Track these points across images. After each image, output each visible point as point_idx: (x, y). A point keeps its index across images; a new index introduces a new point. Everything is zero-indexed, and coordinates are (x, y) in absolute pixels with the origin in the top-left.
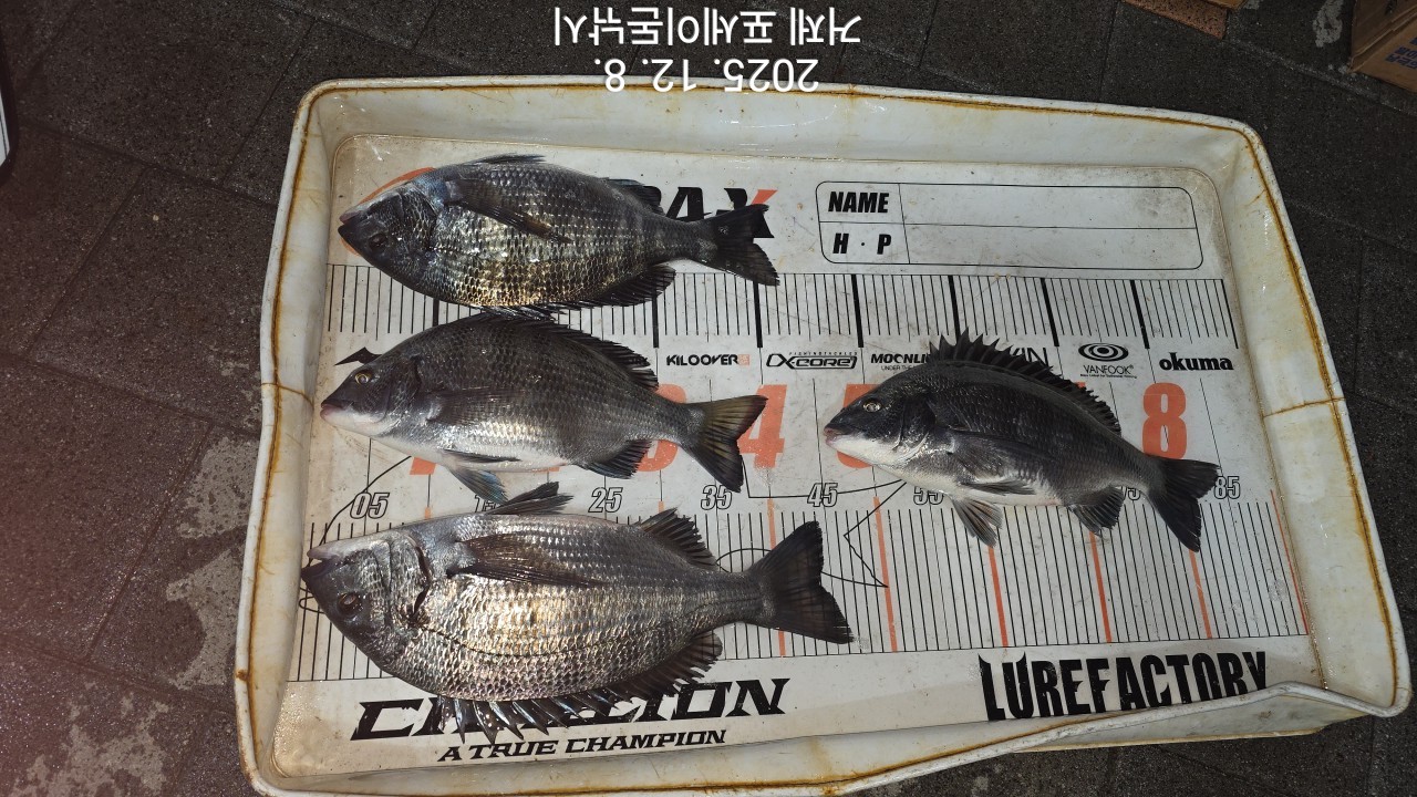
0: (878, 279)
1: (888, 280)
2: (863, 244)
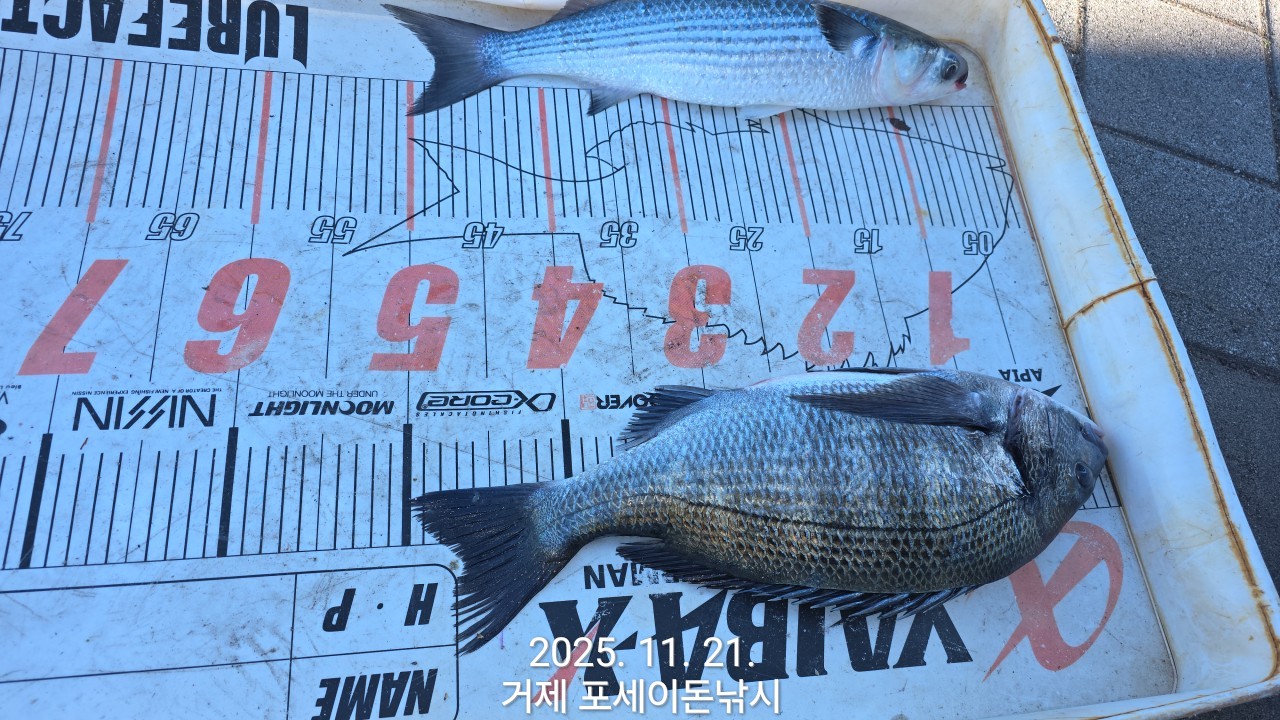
0: (362, 540)
1: (344, 541)
2: (380, 606)
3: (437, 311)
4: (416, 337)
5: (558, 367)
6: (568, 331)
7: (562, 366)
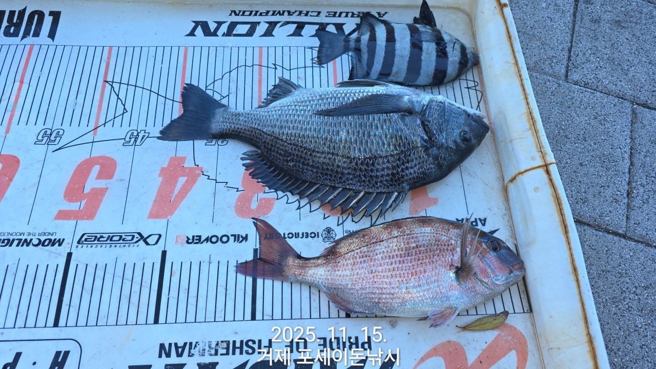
0: (31, 322)
1: (20, 323)
3: (101, 184)
4: (86, 200)
5: (166, 218)
6: (176, 196)
7: (168, 218)
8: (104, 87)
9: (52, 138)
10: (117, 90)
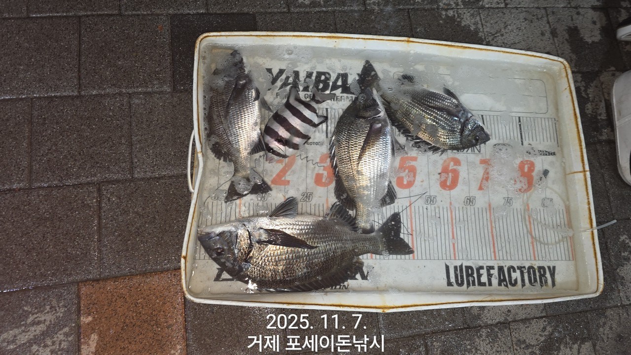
8: (412, 230)
9: (429, 199)
10: (405, 228)
